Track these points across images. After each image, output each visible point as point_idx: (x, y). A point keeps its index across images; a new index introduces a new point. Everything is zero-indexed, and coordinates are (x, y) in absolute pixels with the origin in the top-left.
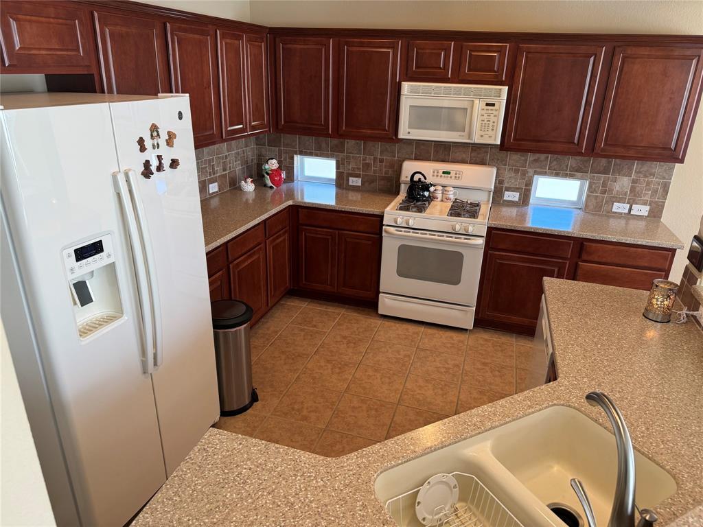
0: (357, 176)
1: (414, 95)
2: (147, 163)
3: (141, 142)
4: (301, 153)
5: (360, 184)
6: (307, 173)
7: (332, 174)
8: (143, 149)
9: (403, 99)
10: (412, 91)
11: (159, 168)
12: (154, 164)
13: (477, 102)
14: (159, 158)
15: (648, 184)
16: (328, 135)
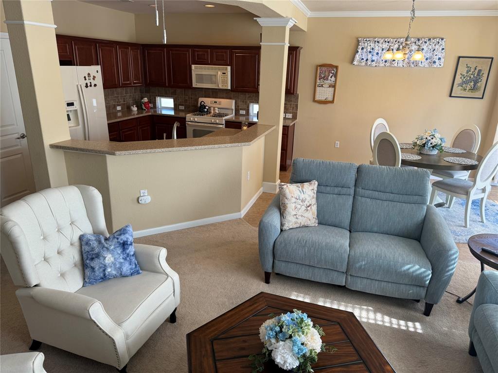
0: (183, 105)
1: (197, 70)
2: (87, 84)
3: (85, 77)
4: (159, 96)
5: (184, 109)
6: (163, 105)
7: (172, 106)
8: (85, 79)
9: (193, 71)
10: (196, 68)
11: (91, 86)
12: (89, 85)
13: (219, 73)
14: (90, 83)
15: (291, 105)
16: (166, 87)
